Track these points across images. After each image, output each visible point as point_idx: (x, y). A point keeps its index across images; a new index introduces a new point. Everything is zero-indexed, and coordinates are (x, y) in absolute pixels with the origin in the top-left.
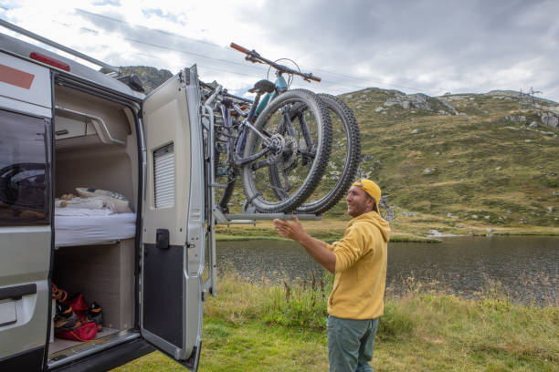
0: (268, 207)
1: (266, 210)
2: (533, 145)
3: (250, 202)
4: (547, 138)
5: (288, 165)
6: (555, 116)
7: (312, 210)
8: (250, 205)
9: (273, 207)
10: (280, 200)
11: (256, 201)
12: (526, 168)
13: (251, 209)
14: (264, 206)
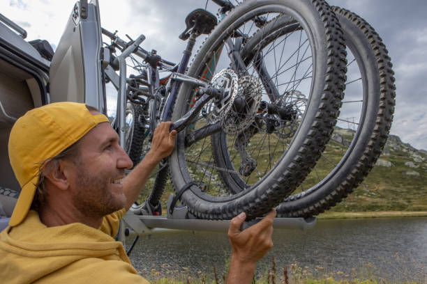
0: (211, 206)
1: (206, 212)
2: (328, 155)
3: (179, 197)
4: (337, 151)
5: (245, 124)
6: (340, 136)
7: (296, 209)
8: (179, 204)
9: (221, 206)
10: (234, 193)
11: (188, 195)
12: (325, 171)
13: (181, 209)
14: (203, 205)
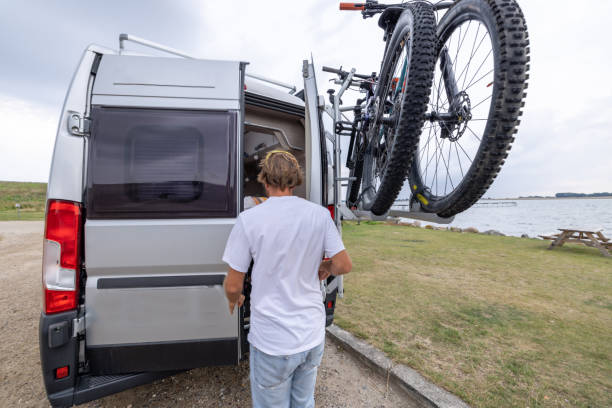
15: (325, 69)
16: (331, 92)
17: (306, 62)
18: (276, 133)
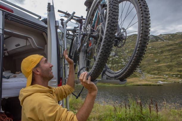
15: (59, 11)
16: (62, 20)
17: (49, 4)
18: (29, 39)
